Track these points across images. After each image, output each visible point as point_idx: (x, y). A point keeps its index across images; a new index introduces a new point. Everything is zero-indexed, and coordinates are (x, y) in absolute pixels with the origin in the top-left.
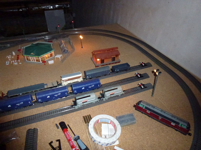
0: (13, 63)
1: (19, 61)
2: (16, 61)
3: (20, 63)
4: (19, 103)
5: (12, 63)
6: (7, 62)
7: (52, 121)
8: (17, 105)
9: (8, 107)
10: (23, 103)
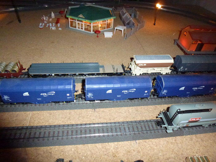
0: (49, 26)
1: (59, 25)
2: (54, 25)
3: (60, 29)
4: (46, 92)
6: (41, 24)
7: (112, 150)
8: (41, 94)
9: (24, 95)
10: (54, 92)
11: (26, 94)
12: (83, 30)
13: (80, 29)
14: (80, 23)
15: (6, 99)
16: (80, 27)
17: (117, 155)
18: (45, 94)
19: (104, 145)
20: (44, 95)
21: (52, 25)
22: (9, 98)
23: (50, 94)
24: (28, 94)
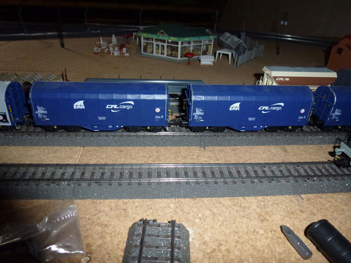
1: (124, 50)
2: (116, 50)
3: (126, 54)
4: (117, 102)
5: (108, 51)
6: (96, 49)
7: (255, 210)
8: (107, 107)
9: (75, 107)
10: (132, 103)
11: (79, 105)
12: (165, 56)
13: (160, 55)
14: (160, 44)
15: (40, 116)
16: (160, 51)
17: (268, 218)
18: (115, 107)
19: (236, 201)
20: (113, 109)
21: (114, 50)
22: (46, 112)
23: (124, 107)
24: (82, 104)
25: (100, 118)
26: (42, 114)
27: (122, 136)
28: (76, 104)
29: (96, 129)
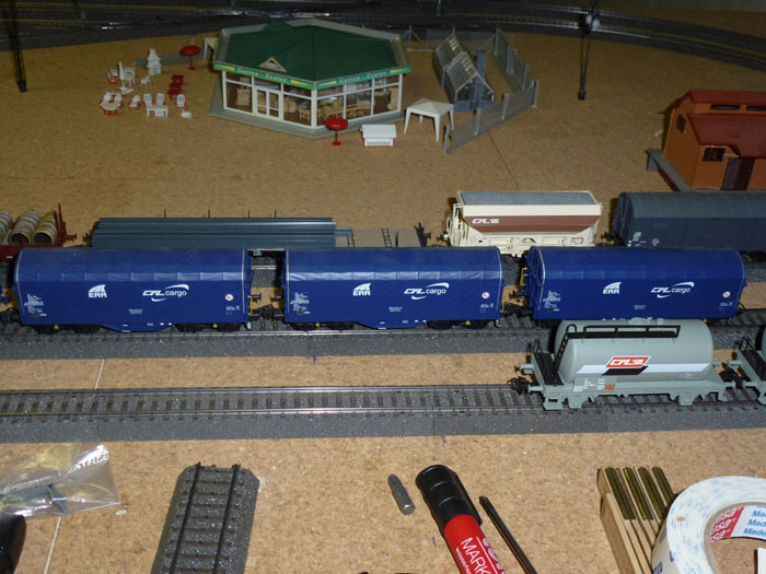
0: (141, 105)
1: (181, 100)
2: (160, 102)
3: (185, 115)
4: (161, 285)
8: (144, 294)
9: (90, 296)
10: (187, 287)
11: (98, 291)
13: (268, 116)
14: (268, 91)
15: (31, 310)
16: (268, 107)
18: (158, 293)
20: (154, 296)
21: (154, 102)
22: (42, 304)
23: (173, 293)
24: (103, 290)
25: (132, 312)
26: (36, 307)
27: (170, 339)
28: (92, 290)
29: (125, 328)
